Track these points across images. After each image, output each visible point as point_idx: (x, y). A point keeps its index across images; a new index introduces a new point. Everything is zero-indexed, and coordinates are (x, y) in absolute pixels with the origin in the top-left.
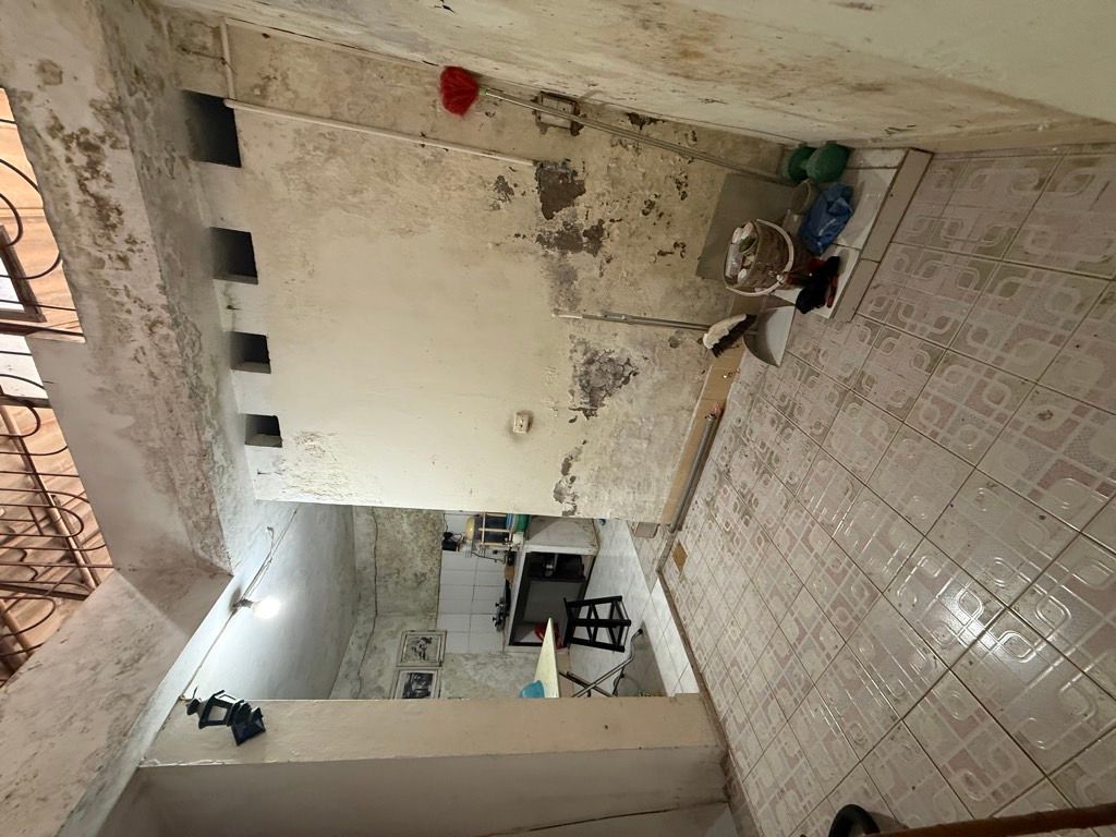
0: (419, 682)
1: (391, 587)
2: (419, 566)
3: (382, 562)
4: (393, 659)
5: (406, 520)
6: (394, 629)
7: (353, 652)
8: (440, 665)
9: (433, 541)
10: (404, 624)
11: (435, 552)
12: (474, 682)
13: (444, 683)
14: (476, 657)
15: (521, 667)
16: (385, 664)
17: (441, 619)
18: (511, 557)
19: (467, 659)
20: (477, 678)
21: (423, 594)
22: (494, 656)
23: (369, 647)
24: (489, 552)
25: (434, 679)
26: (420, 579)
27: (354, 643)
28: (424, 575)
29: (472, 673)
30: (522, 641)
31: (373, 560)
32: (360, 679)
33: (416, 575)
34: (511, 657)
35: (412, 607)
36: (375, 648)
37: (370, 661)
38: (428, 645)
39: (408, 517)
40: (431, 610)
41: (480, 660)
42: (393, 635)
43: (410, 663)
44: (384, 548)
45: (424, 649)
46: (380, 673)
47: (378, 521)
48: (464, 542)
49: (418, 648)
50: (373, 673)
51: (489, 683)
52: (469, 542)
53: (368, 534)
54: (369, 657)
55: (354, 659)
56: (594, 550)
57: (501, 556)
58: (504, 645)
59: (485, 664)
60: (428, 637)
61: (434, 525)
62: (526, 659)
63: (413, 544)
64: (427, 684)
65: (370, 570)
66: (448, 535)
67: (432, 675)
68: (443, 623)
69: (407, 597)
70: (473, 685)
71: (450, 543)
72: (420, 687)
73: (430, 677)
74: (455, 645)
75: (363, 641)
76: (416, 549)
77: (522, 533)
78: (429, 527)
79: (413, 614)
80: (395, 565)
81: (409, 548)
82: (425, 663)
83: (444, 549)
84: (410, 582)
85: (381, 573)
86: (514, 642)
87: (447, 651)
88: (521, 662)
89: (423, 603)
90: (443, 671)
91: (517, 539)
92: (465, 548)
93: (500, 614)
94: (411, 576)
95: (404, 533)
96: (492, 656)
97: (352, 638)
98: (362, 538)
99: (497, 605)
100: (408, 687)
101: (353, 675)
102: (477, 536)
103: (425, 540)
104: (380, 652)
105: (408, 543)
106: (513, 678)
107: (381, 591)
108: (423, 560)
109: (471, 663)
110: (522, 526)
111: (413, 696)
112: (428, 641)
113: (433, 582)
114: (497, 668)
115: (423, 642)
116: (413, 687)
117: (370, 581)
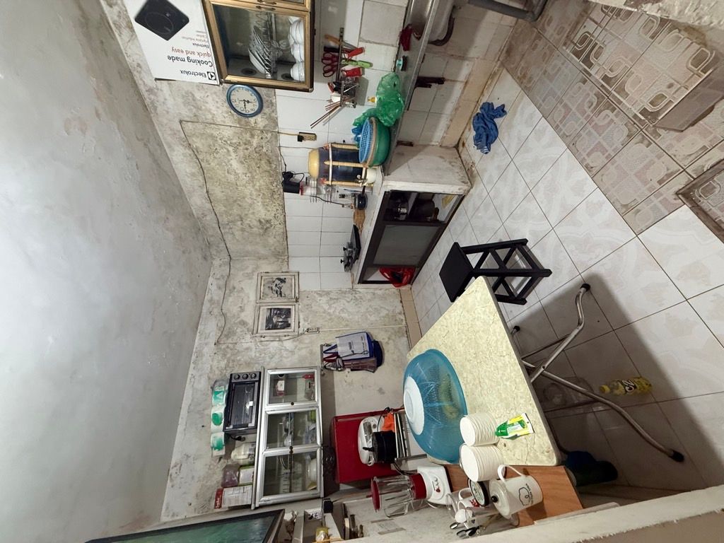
0: (279, 315)
1: (238, 234)
2: (261, 211)
3: (220, 208)
4: (252, 297)
5: (233, 155)
6: (249, 271)
7: (213, 290)
8: (297, 301)
9: (272, 183)
10: (257, 267)
11: (276, 196)
12: (329, 314)
13: (301, 317)
14: (328, 293)
15: (369, 300)
16: (245, 301)
17: (292, 261)
18: (361, 201)
19: (321, 295)
20: (331, 311)
21: (271, 241)
22: (345, 293)
23: (227, 287)
24: (336, 196)
25: (293, 312)
26: (265, 226)
27: (213, 284)
28: (268, 221)
29: (326, 307)
30: (369, 280)
31: (208, 206)
32: (224, 315)
33: (260, 222)
34: (360, 293)
35: (263, 251)
36: (234, 288)
37: (231, 299)
38: (283, 284)
39: (235, 152)
40: (282, 254)
41: (333, 295)
42: (249, 276)
43: (268, 300)
44: (217, 192)
45: (280, 288)
46: (242, 309)
47: (200, 157)
48: (307, 184)
49: (274, 288)
50: (235, 310)
51: (343, 315)
52: (313, 183)
53: (193, 175)
54: (230, 296)
55: (216, 298)
56: (465, 187)
57: (349, 201)
58: (353, 283)
59: (338, 299)
60: (282, 277)
61: (269, 162)
62: (374, 294)
63: (250, 187)
64: (286, 318)
65: (210, 218)
66: (288, 176)
67: (290, 309)
68: (295, 265)
69: (257, 243)
70: (329, 317)
71: (291, 184)
72: (281, 320)
73: (289, 311)
74: (308, 284)
75: (222, 283)
76: (254, 193)
77: (379, 169)
78: (265, 166)
79: (266, 258)
80: (236, 211)
81: (247, 192)
82: (283, 300)
83: (285, 190)
84: (255, 229)
85: (224, 219)
86: (363, 281)
87: (302, 289)
88: (369, 297)
89: (273, 248)
90: (300, 306)
91: (372, 176)
92: (309, 191)
93: (349, 257)
94: (256, 223)
95: (236, 174)
96: (343, 293)
97: (211, 280)
98: (188, 180)
99: (344, 249)
100: (269, 320)
101: (216, 311)
102: (323, 173)
103: (262, 181)
104: (239, 292)
105: (244, 186)
106: (363, 310)
107: (228, 238)
108: (264, 205)
109: (324, 299)
110: (381, 157)
111: (275, 327)
112: (283, 281)
113: (279, 229)
114: (348, 302)
115: (278, 282)
116: (275, 320)
117: (213, 228)
